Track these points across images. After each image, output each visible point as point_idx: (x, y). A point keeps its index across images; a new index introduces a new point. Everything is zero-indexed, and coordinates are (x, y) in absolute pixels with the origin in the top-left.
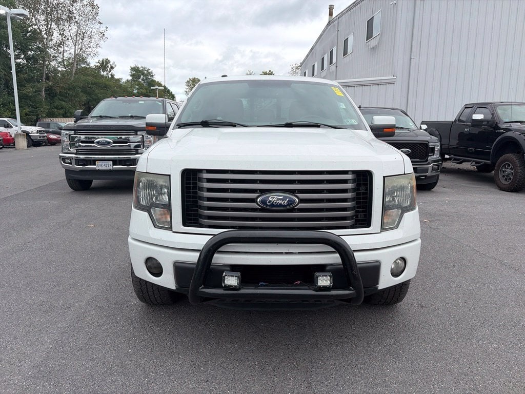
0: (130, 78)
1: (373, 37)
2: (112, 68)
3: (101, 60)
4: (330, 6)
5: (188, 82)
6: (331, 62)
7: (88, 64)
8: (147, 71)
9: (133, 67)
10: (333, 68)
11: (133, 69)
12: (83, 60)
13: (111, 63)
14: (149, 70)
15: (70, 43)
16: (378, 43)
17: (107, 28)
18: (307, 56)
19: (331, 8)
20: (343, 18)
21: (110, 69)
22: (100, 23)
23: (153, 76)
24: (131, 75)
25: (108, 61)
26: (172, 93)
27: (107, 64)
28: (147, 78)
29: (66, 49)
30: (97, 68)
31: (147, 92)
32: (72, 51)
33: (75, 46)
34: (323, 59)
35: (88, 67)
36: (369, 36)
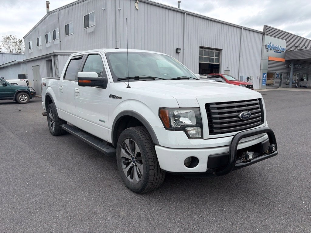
1: (90, 26)
4: (46, 2)
6: (55, 38)
10: (57, 42)
16: (95, 30)
18: (30, 32)
19: (48, 3)
20: (62, 12)
34: (46, 36)
36: (87, 25)
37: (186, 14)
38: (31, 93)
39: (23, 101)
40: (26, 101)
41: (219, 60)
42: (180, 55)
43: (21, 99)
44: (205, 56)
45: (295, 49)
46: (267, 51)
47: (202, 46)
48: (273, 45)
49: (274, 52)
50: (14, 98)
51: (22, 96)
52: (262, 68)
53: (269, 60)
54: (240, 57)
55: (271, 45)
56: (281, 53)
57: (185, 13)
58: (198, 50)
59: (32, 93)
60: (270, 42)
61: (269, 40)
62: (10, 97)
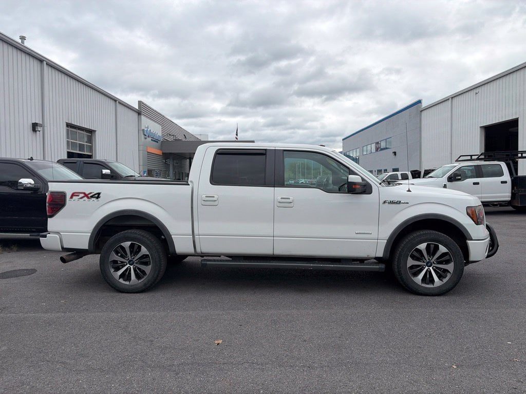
37: (45, 62)
41: (91, 149)
42: (39, 134)
44: (72, 141)
45: (170, 139)
46: (145, 139)
47: (70, 122)
48: (150, 130)
49: (152, 140)
52: (141, 164)
53: (148, 152)
54: (117, 144)
55: (149, 130)
56: (157, 142)
57: (44, 60)
58: (64, 129)
60: (147, 126)
61: (146, 122)
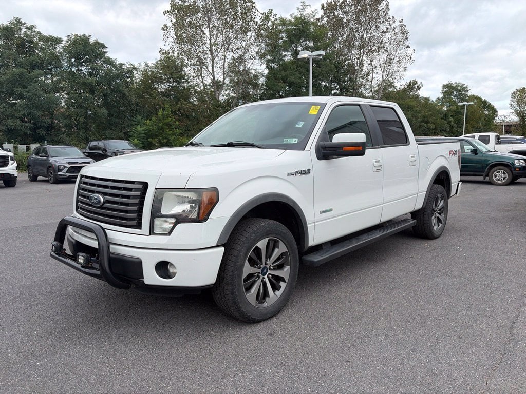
0: (441, 96)
2: (419, 88)
3: (408, 82)
5: (514, 93)
7: (395, 87)
8: (461, 86)
9: (445, 84)
11: (445, 86)
12: (391, 85)
13: (418, 84)
14: (464, 85)
15: (378, 70)
17: (414, 50)
21: (416, 90)
22: (408, 47)
23: (467, 91)
24: (443, 93)
25: (415, 82)
26: (493, 107)
27: (414, 85)
28: (460, 94)
29: (375, 76)
30: (404, 90)
31: (458, 109)
32: (380, 78)
33: (383, 73)
35: (395, 90)
38: (515, 168)
39: (499, 180)
40: (504, 181)
43: (495, 176)
50: (484, 174)
51: (498, 172)
59: (518, 168)
62: (479, 172)
